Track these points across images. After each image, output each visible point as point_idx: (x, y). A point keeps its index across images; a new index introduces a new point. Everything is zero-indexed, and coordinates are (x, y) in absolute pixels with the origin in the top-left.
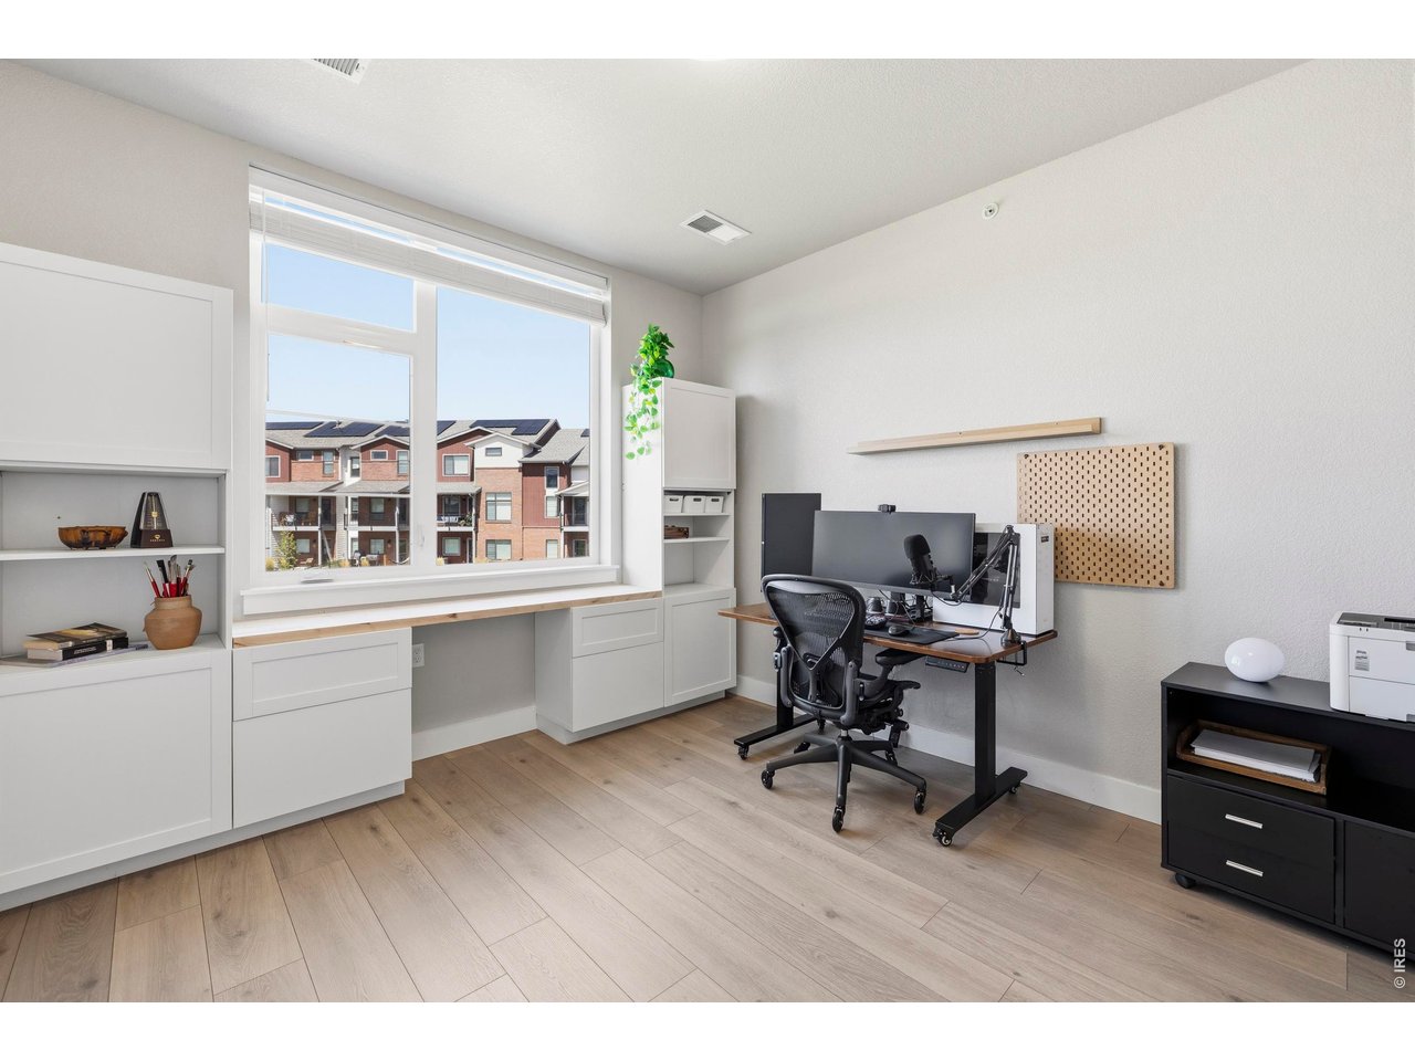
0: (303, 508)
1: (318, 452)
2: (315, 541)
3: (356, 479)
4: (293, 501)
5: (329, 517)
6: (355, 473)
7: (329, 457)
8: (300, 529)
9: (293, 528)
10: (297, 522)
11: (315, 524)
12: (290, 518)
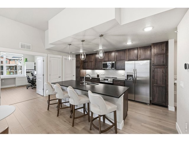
0: (12, 68)
1: (14, 60)
2: (14, 73)
3: (21, 64)
4: (10, 67)
5: (16, 69)
6: (20, 63)
7: (16, 61)
8: (11, 71)
9: (10, 71)
10: (11, 70)
11: (14, 70)
12: (9, 69)
